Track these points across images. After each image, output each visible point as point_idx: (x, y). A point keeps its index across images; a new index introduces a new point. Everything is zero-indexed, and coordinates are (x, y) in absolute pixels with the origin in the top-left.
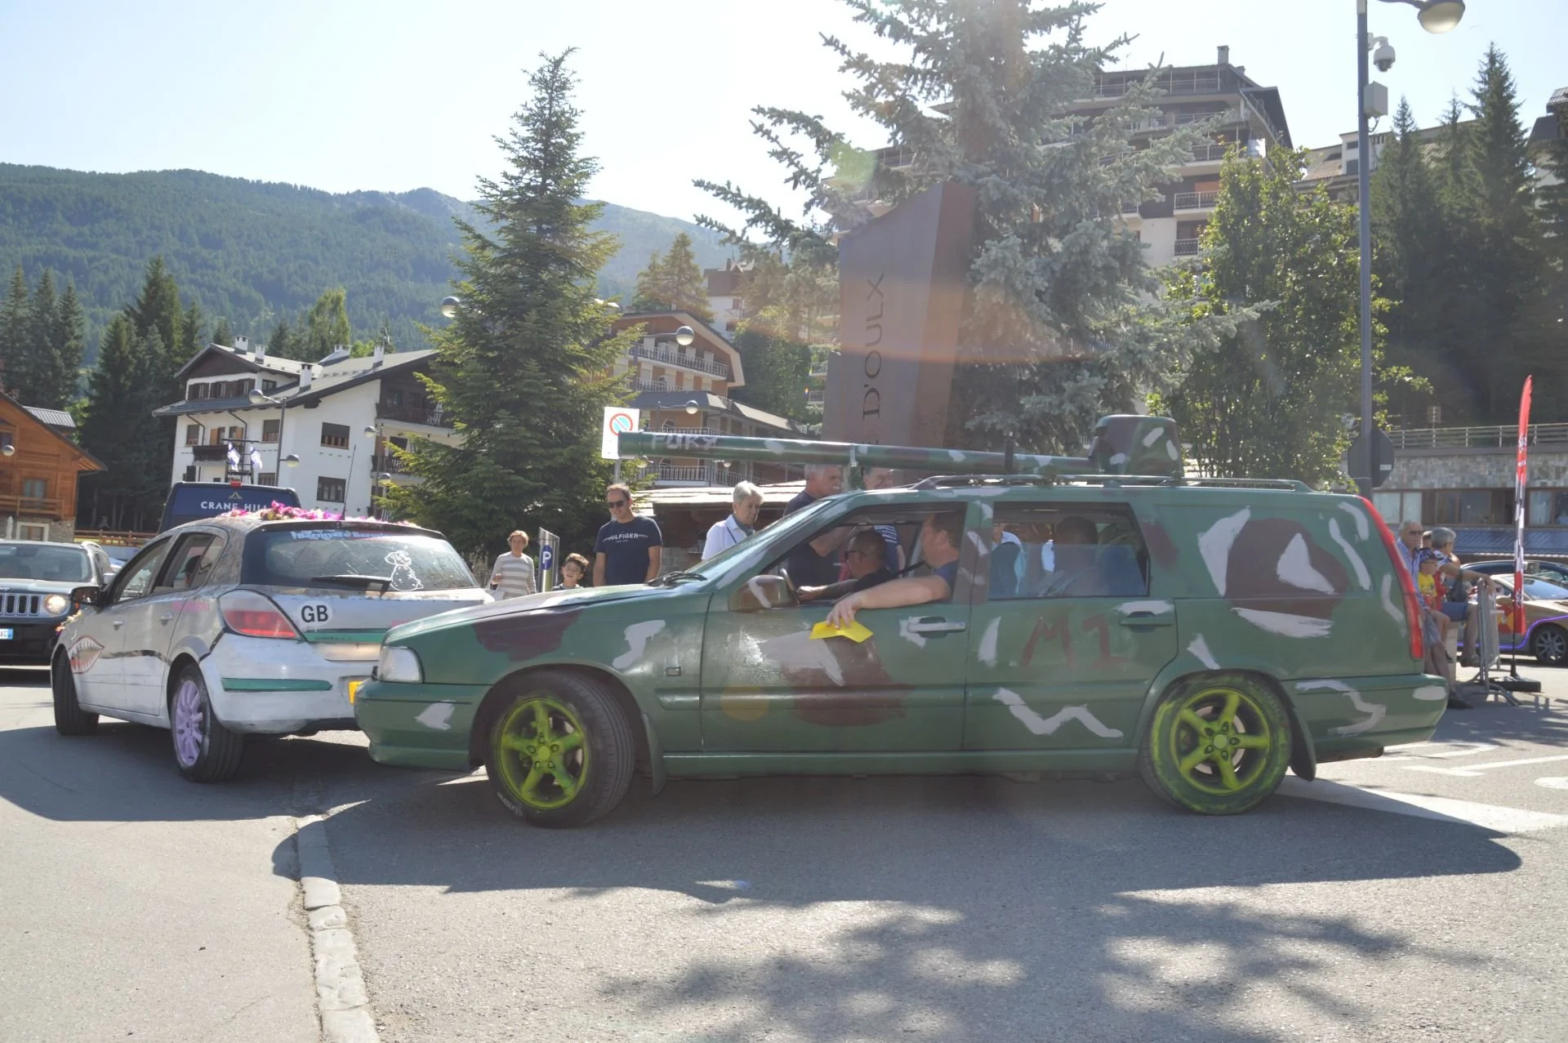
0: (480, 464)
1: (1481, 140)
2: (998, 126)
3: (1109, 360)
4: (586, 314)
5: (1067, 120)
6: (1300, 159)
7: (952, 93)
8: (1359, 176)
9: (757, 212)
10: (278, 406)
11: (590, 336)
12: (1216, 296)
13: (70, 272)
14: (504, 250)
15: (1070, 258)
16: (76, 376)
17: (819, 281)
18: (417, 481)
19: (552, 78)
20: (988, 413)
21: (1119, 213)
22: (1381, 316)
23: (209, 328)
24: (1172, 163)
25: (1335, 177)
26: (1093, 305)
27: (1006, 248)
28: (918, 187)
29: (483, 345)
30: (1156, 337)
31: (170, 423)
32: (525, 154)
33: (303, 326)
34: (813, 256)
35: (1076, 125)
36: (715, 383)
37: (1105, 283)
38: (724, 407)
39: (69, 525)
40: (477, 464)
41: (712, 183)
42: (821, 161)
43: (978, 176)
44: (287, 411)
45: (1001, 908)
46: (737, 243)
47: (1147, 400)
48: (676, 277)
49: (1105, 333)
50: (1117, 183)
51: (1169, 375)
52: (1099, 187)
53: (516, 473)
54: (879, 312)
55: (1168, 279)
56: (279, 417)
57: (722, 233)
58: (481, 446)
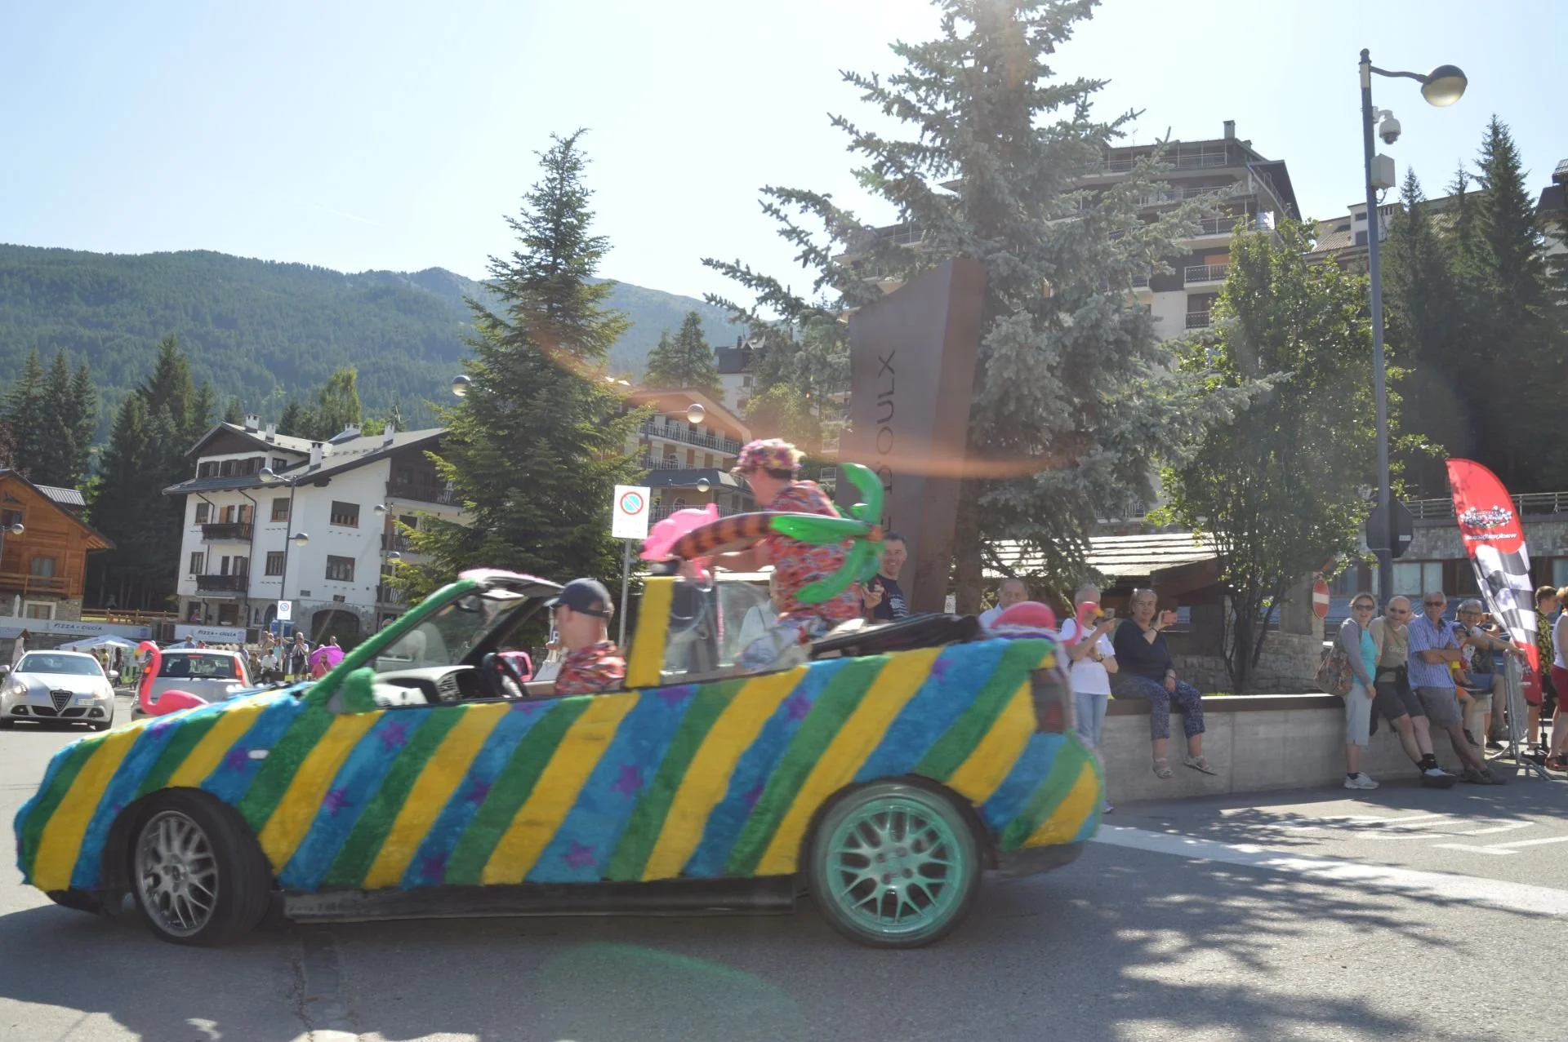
0: (490, 541)
1: (1489, 210)
2: (1008, 202)
3: (1122, 434)
4: (596, 393)
5: (1077, 195)
6: (1310, 230)
7: (960, 170)
8: (1369, 247)
9: (767, 290)
10: (288, 485)
11: (601, 414)
12: (1229, 369)
13: (85, 352)
14: (514, 329)
15: (1081, 333)
16: (88, 454)
17: (829, 358)
18: (427, 560)
19: (563, 158)
20: (1001, 488)
21: (1129, 286)
22: (1395, 385)
23: (220, 407)
24: (1181, 236)
25: (1344, 248)
26: (1105, 379)
27: (1016, 323)
28: (928, 263)
29: (493, 423)
30: (1169, 410)
31: (180, 501)
32: (536, 233)
33: (314, 404)
34: (823, 333)
35: (1085, 199)
36: (725, 459)
39: (77, 603)
40: (487, 542)
41: (721, 261)
42: (830, 239)
43: (988, 252)
44: (296, 489)
45: (1021, 995)
46: (746, 321)
47: (1161, 474)
48: (687, 355)
49: (1117, 407)
50: (1127, 257)
51: (1183, 448)
52: (1109, 261)
53: (528, 550)
54: (891, 389)
55: (1180, 352)
56: (288, 495)
57: (732, 311)
58: (491, 525)
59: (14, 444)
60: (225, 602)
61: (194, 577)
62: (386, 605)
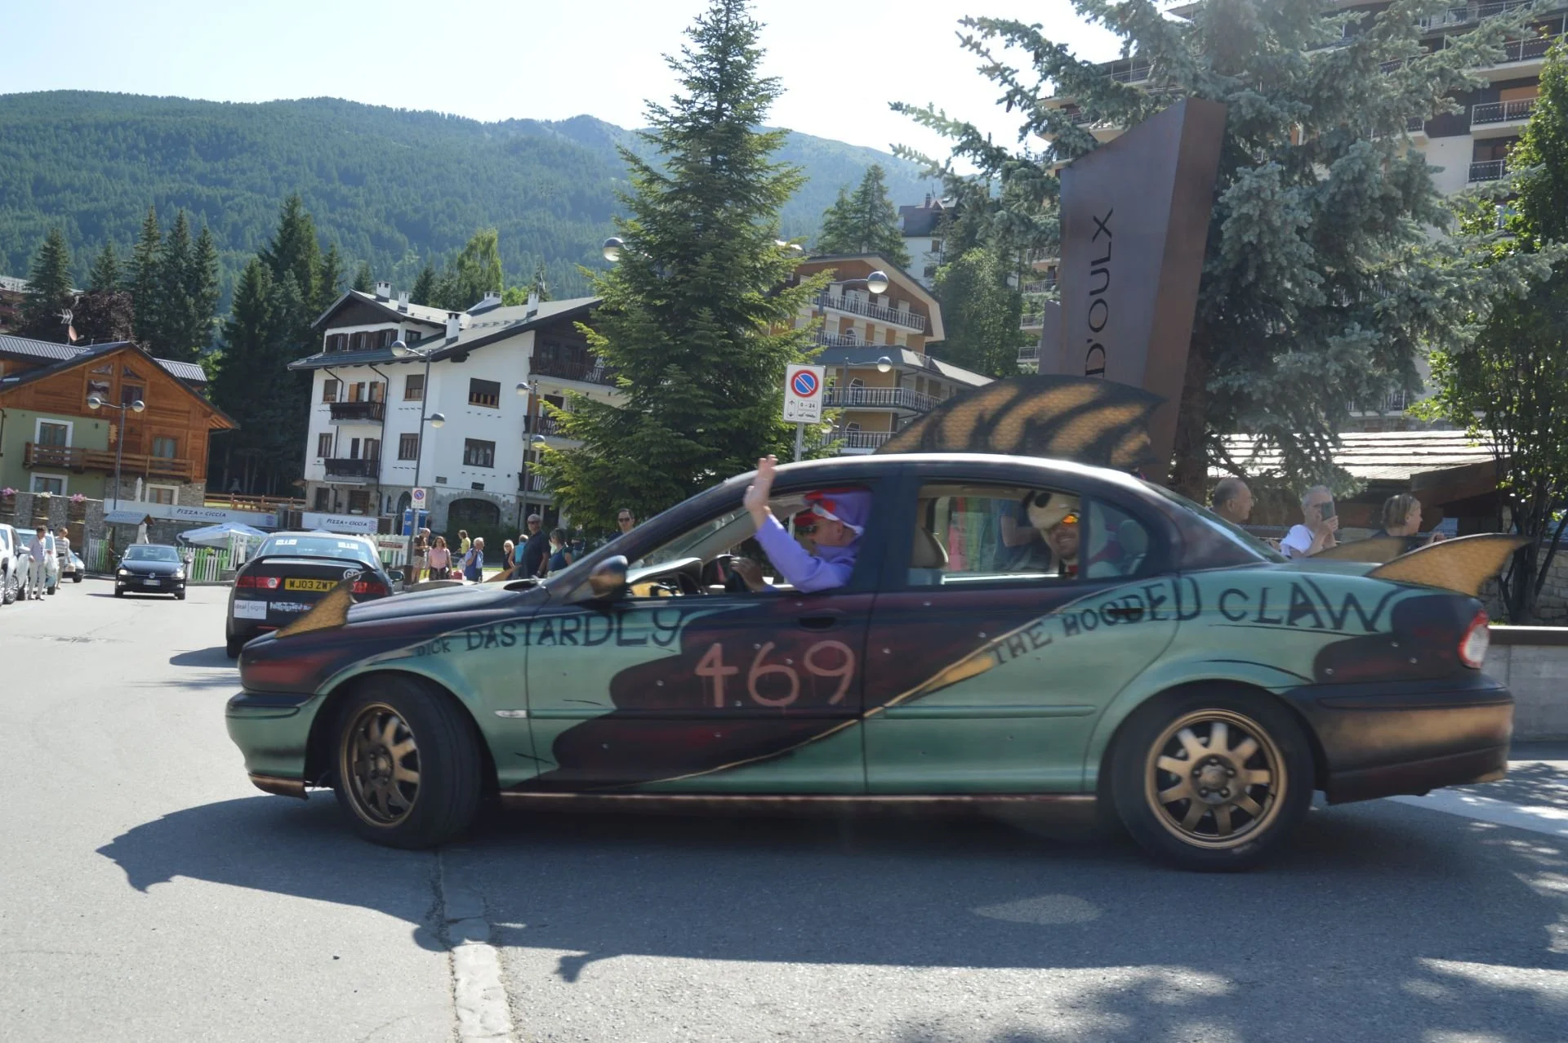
0: (647, 426)
2: (1255, 29)
3: (1385, 310)
4: (766, 258)
5: (1342, 18)
9: (964, 139)
10: (422, 360)
11: (770, 282)
12: (1526, 231)
13: (203, 211)
14: (673, 185)
15: (1339, 188)
16: (210, 326)
17: (1036, 218)
18: (575, 445)
20: (1233, 374)
21: (1403, 130)
23: (349, 273)
24: (1477, 65)
26: (1366, 244)
27: (1262, 176)
28: (1155, 106)
29: (650, 291)
30: (1446, 281)
31: (306, 377)
32: (699, 74)
33: (452, 270)
34: (1029, 188)
35: (1351, 24)
36: (911, 337)
37: (1383, 216)
38: (920, 364)
39: (200, 487)
40: (642, 426)
41: (912, 105)
42: (1039, 78)
43: (1229, 91)
44: (432, 364)
46: (939, 176)
47: (1430, 358)
48: (867, 216)
49: (1379, 278)
50: (1404, 93)
51: (1460, 327)
52: (1379, 100)
53: (687, 437)
54: (1106, 256)
55: (1463, 210)
56: (423, 372)
57: (922, 164)
58: (647, 406)
59: (132, 316)
60: (358, 489)
61: (322, 460)
62: (530, 494)
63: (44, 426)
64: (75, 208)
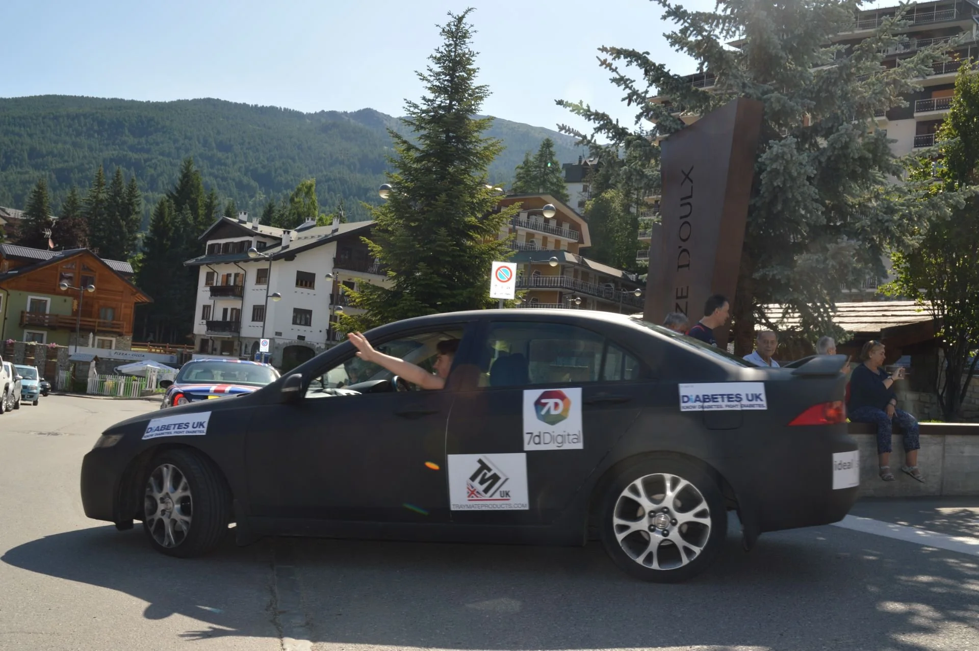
0: (406, 300)
2: (780, 55)
3: (863, 227)
4: (479, 196)
5: (833, 48)
7: (745, 32)
9: (602, 122)
10: (267, 259)
11: (482, 211)
12: (949, 178)
13: (133, 168)
14: (423, 151)
15: (833, 152)
16: (136, 238)
17: (647, 171)
18: (361, 312)
19: (457, 30)
20: (769, 267)
21: (871, 116)
23: (222, 206)
24: (917, 77)
26: (851, 187)
27: (784, 145)
28: (719, 102)
29: (408, 217)
30: (900, 209)
31: (195, 270)
32: (438, 84)
33: (286, 204)
34: (642, 153)
35: (839, 52)
36: (570, 244)
37: (861, 170)
38: (576, 262)
39: (128, 339)
40: (403, 300)
41: (569, 102)
42: (648, 85)
43: (764, 93)
44: (273, 262)
45: (779, 636)
46: (587, 144)
47: (891, 256)
48: (543, 170)
49: (859, 207)
50: (872, 94)
51: (909, 238)
52: (856, 98)
53: (431, 306)
54: (690, 194)
55: (911, 165)
56: (267, 267)
57: (577, 137)
58: (406, 288)
59: (88, 232)
60: (227, 340)
61: (205, 322)
62: (333, 343)
63: (33, 301)
64: (54, 167)
